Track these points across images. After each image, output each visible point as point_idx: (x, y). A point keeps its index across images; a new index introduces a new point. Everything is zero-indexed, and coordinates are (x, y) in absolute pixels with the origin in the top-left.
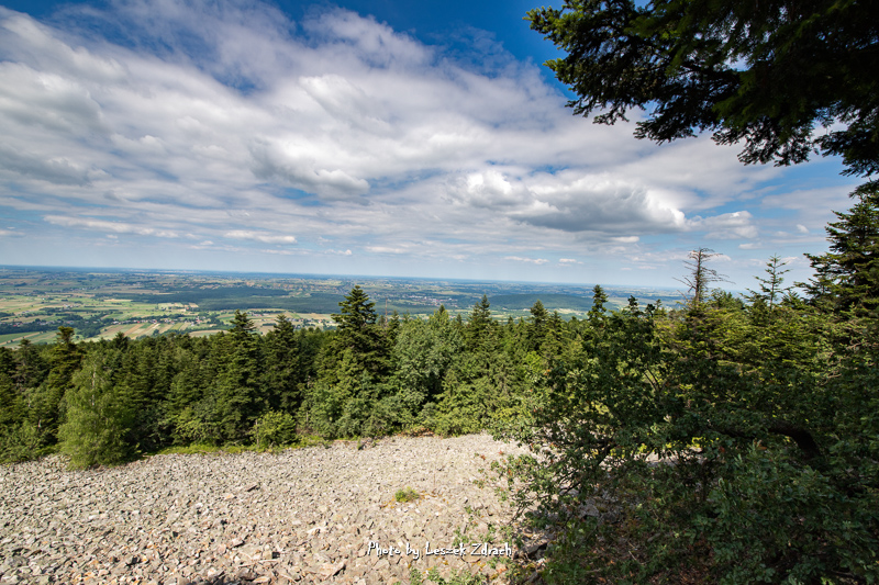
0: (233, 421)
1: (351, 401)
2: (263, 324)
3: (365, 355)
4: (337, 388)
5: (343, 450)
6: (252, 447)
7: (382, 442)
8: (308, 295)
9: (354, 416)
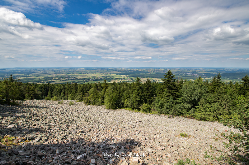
0: (136, 104)
1: (166, 104)
2: (143, 81)
3: (171, 91)
4: (162, 100)
5: (163, 117)
6: (140, 111)
7: (175, 117)
8: (155, 73)
9: (167, 108)
